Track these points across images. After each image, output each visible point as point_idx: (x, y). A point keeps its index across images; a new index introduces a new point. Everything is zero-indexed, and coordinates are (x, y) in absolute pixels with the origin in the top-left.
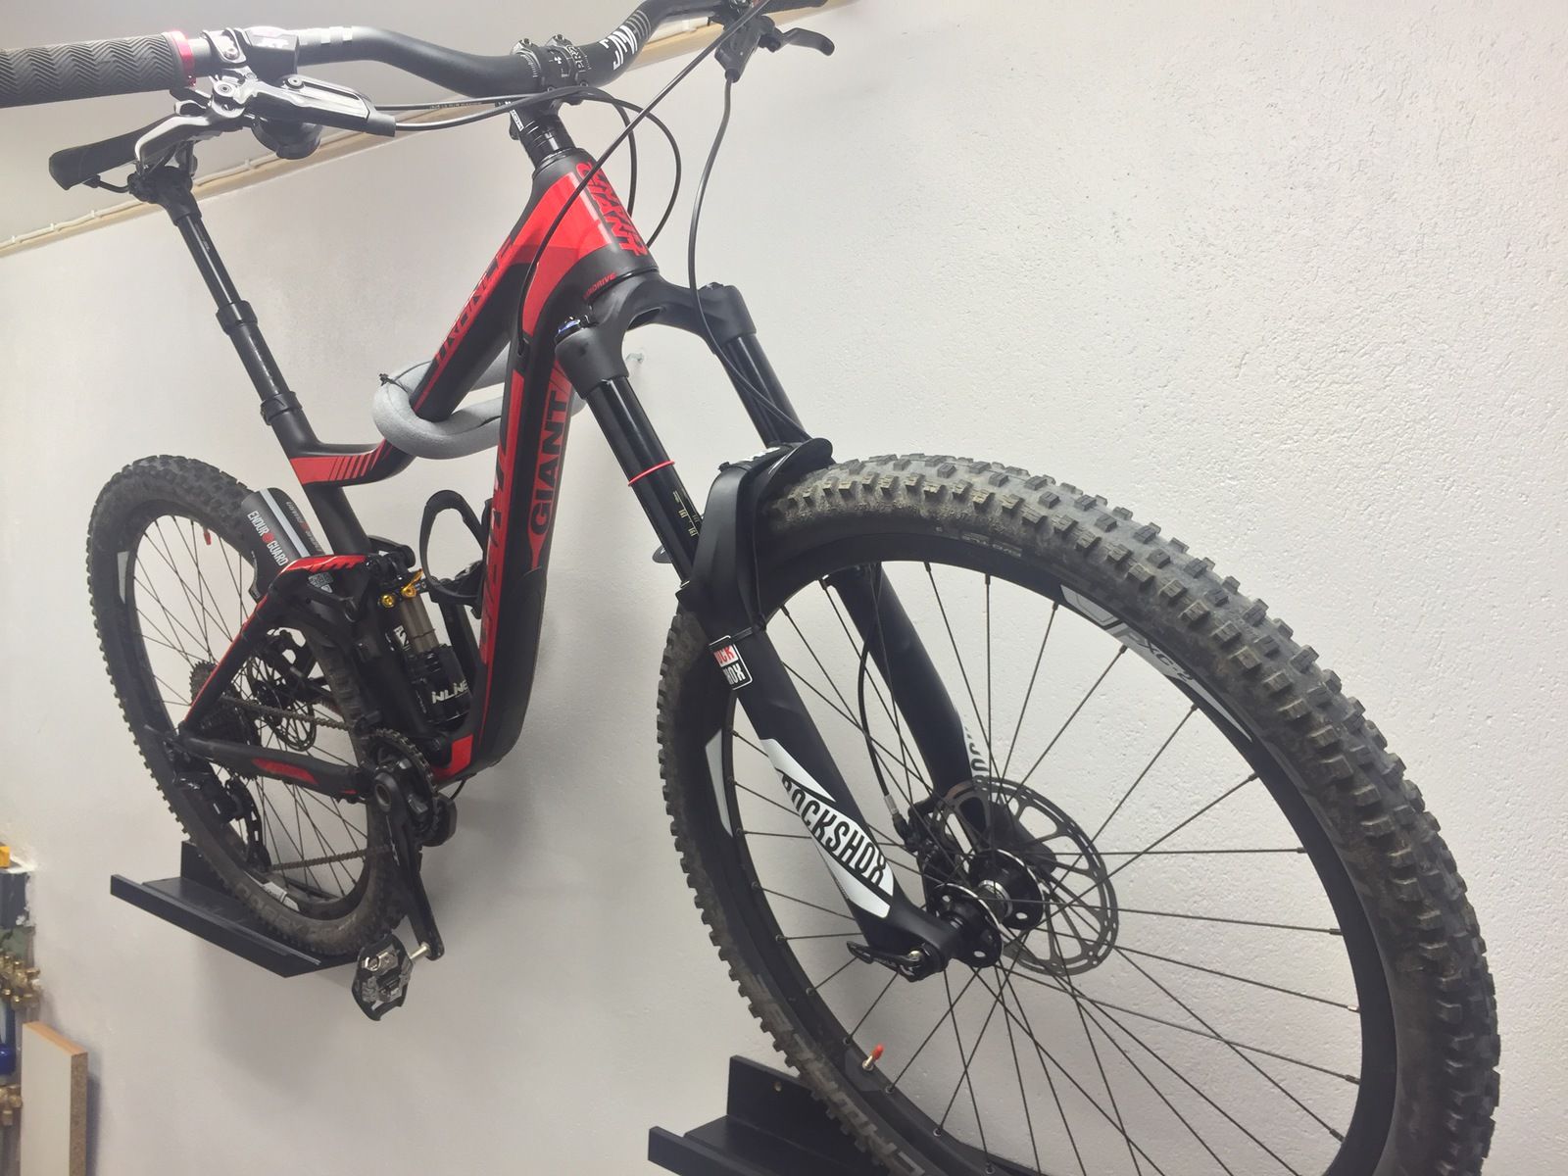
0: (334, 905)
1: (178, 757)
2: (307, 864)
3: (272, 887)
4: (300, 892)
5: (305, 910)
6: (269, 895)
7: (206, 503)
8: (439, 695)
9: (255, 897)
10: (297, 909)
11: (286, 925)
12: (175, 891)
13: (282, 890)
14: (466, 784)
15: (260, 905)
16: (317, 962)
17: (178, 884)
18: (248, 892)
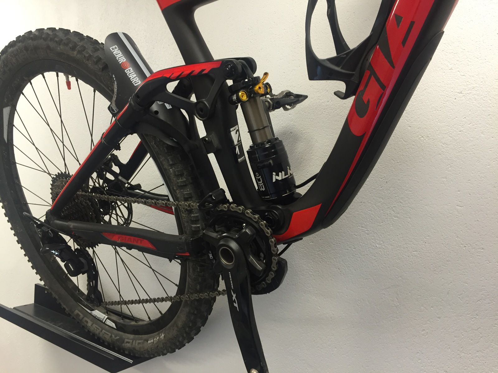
0: (143, 326)
1: (45, 234)
2: (126, 303)
3: (97, 313)
4: (117, 316)
5: (120, 328)
6: (95, 318)
7: (73, 49)
8: (278, 176)
9: (86, 319)
10: (115, 327)
11: (107, 337)
12: (31, 312)
13: (104, 315)
14: (291, 247)
15: (90, 324)
16: (131, 361)
17: (33, 307)
18: (82, 316)
